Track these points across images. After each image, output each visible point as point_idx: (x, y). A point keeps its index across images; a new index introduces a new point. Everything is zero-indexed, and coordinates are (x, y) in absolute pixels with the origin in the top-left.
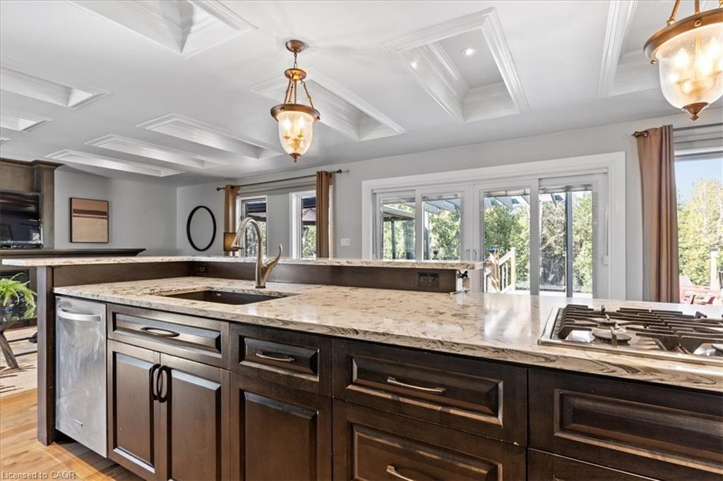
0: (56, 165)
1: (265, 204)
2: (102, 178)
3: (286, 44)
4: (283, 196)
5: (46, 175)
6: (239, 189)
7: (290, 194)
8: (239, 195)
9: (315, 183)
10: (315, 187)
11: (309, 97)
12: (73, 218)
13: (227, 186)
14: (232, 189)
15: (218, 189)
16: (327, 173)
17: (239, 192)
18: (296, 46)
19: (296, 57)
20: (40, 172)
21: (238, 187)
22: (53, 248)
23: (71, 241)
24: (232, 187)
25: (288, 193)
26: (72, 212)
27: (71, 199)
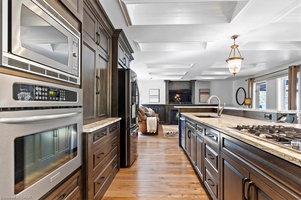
0: (195, 80)
1: (265, 85)
2: (208, 82)
3: (231, 37)
4: (273, 80)
5: (193, 84)
6: (255, 79)
7: (277, 79)
8: (254, 82)
9: (288, 72)
10: (288, 74)
11: (239, 52)
12: (200, 95)
13: (249, 79)
14: (252, 80)
15: (246, 80)
16: (295, 67)
17: (254, 80)
18: (235, 37)
19: (235, 41)
20: (192, 83)
21: (254, 79)
22: (194, 104)
23: (200, 102)
24: (251, 79)
25: (276, 78)
26: (200, 93)
27: (200, 89)
